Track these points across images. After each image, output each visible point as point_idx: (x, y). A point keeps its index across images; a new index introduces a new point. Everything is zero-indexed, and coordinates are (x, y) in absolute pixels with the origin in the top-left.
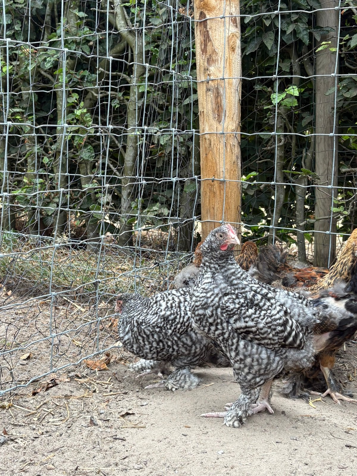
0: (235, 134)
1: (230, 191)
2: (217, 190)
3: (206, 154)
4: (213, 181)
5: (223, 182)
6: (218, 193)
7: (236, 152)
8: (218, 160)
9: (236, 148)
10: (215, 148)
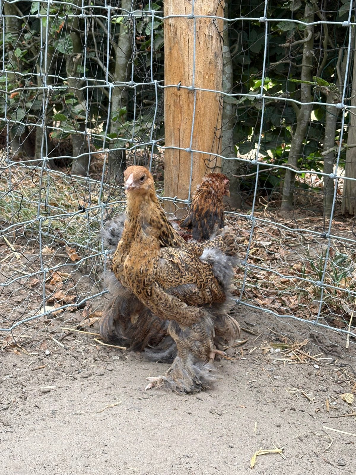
0: (212, 20)
1: (203, 105)
2: (184, 103)
3: (170, 49)
4: (179, 90)
5: (192, 92)
6: (185, 107)
7: (214, 46)
8: (186, 58)
9: (214, 41)
10: (182, 40)
